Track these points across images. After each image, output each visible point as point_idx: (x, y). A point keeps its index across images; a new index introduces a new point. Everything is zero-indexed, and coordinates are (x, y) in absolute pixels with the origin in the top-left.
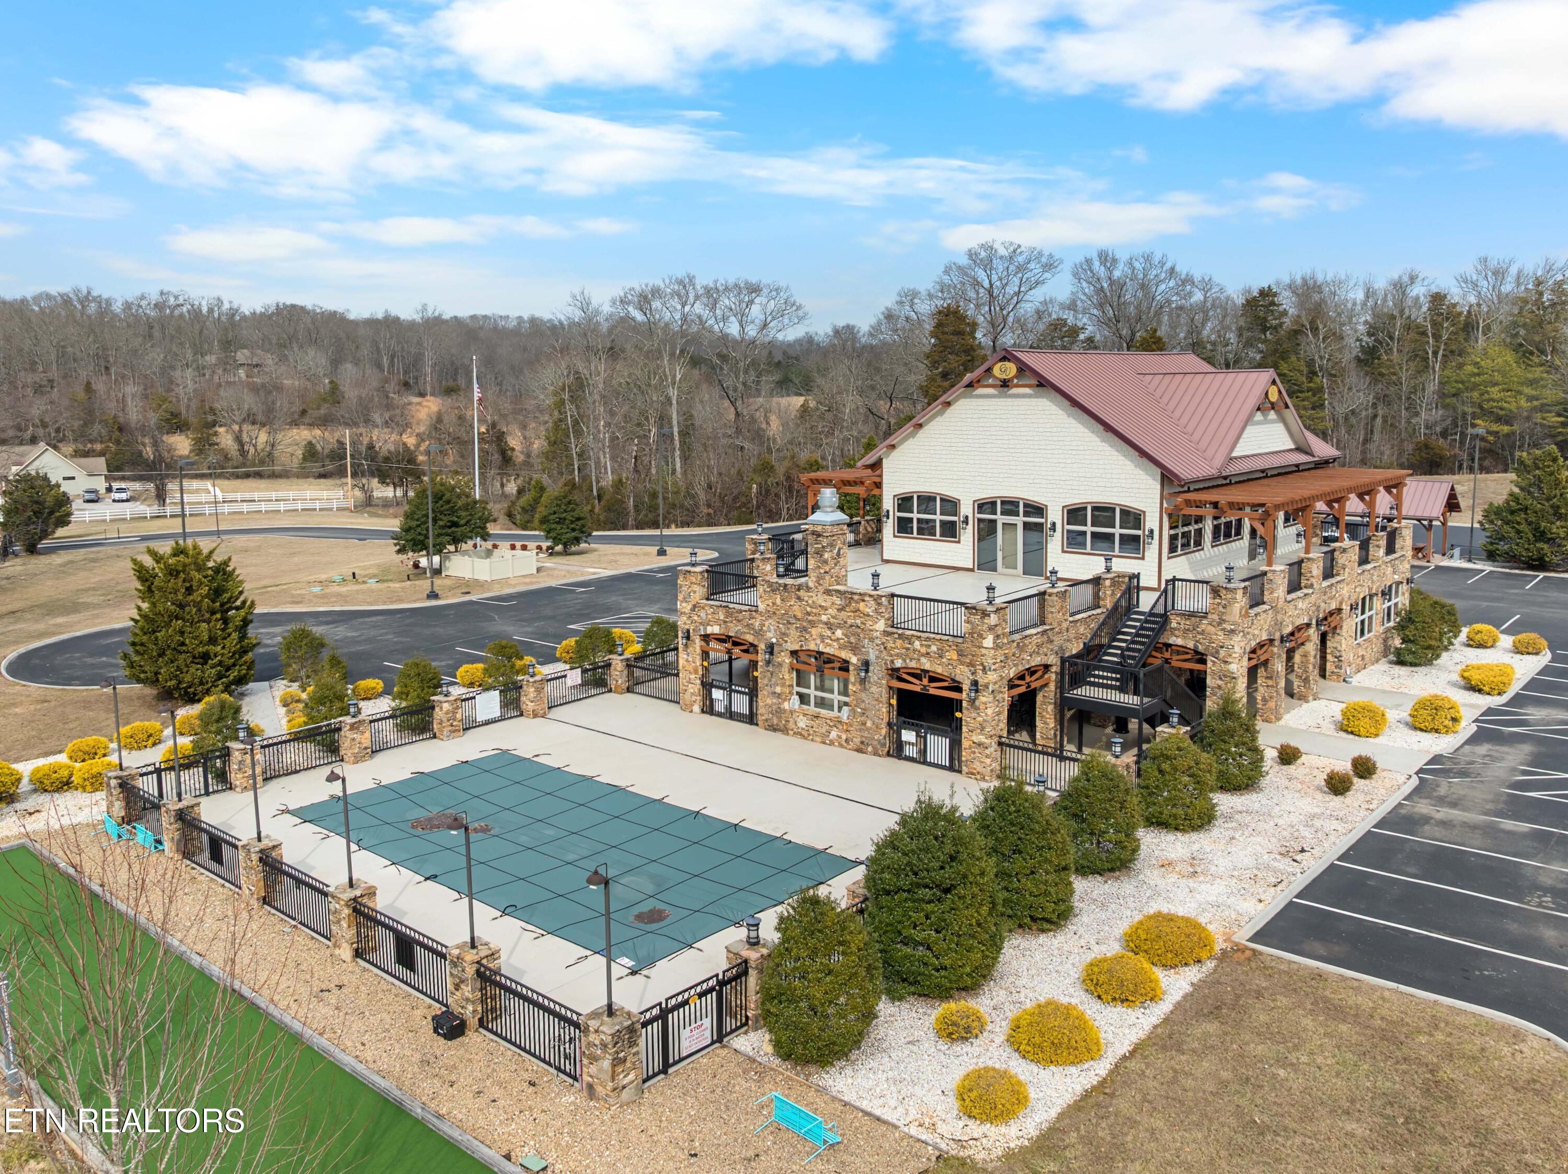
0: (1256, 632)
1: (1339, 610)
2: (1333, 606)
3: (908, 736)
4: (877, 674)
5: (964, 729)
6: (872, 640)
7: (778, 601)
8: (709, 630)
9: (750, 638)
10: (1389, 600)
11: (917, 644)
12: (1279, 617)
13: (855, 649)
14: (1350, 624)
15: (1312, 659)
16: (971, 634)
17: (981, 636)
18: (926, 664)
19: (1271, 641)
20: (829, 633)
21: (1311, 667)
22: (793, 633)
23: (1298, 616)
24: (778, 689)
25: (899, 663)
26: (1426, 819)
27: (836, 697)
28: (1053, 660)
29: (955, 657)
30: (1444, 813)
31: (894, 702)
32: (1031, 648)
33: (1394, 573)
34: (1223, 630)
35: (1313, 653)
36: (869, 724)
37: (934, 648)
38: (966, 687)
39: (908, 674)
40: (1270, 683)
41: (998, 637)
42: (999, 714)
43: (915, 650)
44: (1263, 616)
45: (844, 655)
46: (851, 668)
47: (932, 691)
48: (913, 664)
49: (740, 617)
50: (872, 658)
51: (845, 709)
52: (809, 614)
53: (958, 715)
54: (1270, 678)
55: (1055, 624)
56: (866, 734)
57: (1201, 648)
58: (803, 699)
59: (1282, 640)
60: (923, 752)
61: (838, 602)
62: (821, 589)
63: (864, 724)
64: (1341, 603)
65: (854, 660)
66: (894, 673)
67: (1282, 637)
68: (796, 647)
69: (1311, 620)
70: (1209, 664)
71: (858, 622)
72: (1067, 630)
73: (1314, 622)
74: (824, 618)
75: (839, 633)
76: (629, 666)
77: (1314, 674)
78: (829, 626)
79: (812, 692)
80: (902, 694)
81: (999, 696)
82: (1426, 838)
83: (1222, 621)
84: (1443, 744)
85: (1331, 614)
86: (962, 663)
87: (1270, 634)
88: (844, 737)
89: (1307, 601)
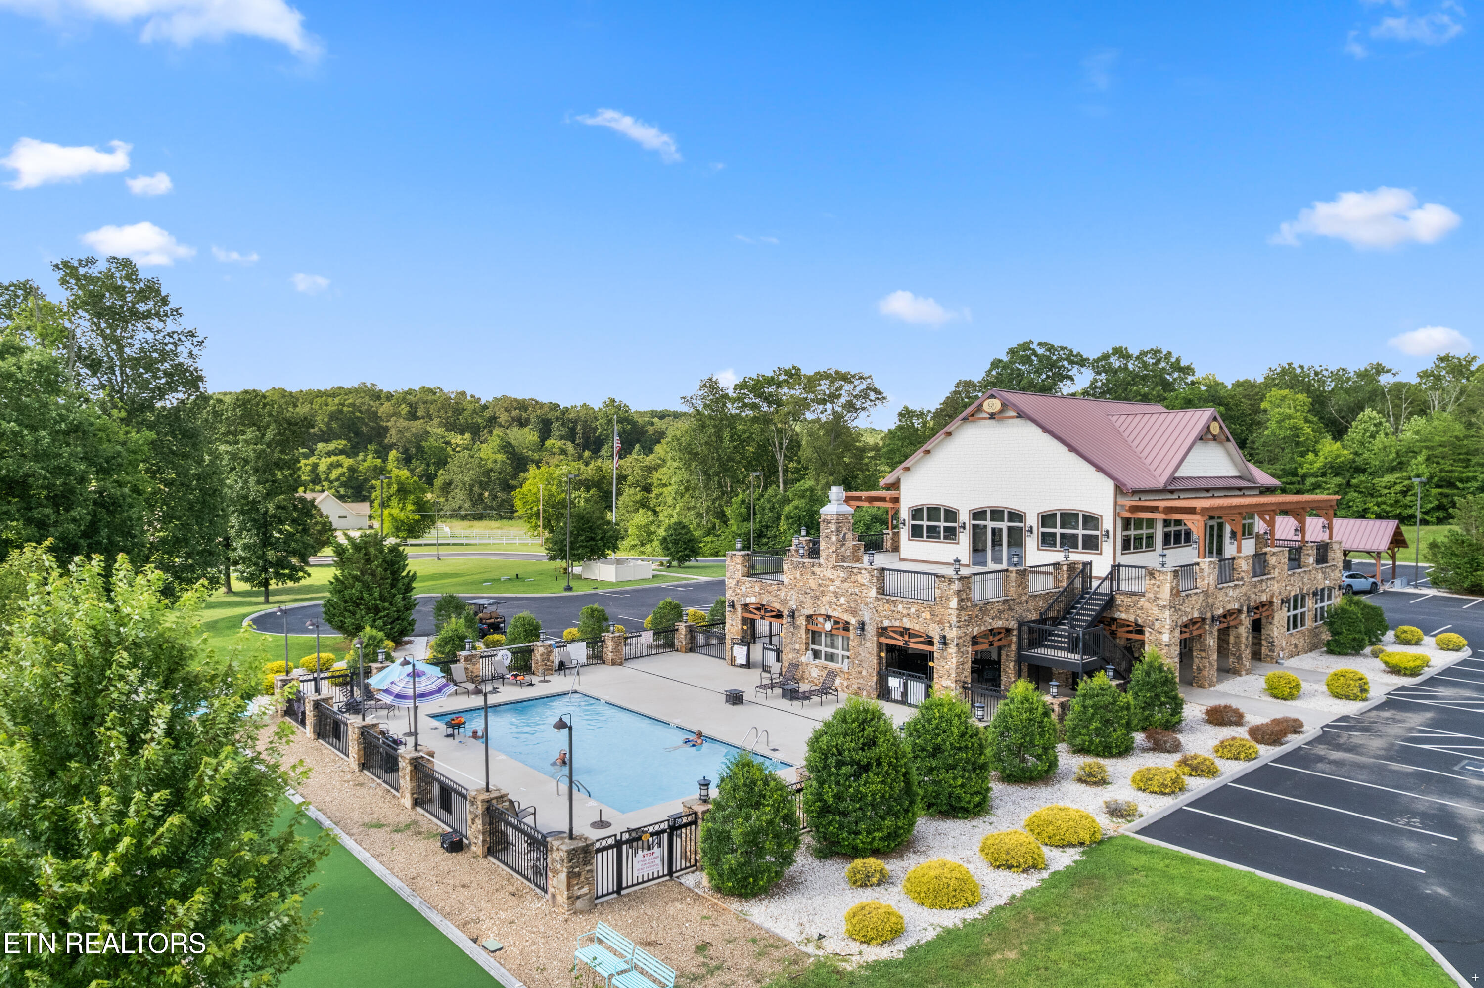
0: (1188, 610)
1: (1271, 603)
2: (1264, 598)
3: (894, 683)
4: (871, 631)
5: (935, 675)
6: (867, 604)
7: (798, 576)
8: (748, 600)
9: (777, 606)
10: (1322, 601)
11: (900, 606)
12: (1210, 600)
13: (854, 613)
14: (1281, 616)
15: (1244, 640)
16: (941, 597)
17: (948, 599)
18: (907, 623)
19: (1203, 620)
20: (835, 600)
21: (1243, 647)
22: (808, 600)
23: (1229, 602)
24: (797, 647)
25: (886, 623)
26: (1321, 759)
27: (840, 652)
28: (1013, 624)
29: (929, 616)
30: (1336, 755)
31: (883, 655)
32: (993, 613)
33: (1325, 579)
34: (1158, 605)
35: (1244, 635)
36: (864, 673)
37: (913, 610)
38: (936, 640)
39: (893, 632)
40: (1203, 655)
41: (962, 600)
42: (963, 663)
43: (899, 612)
44: (1194, 598)
45: (846, 617)
46: (851, 628)
47: (912, 645)
48: (897, 624)
49: (770, 589)
50: (867, 619)
51: (846, 661)
52: (820, 585)
53: (931, 664)
54: (1204, 651)
55: (1015, 596)
56: (861, 681)
57: (1140, 621)
58: (816, 655)
59: (1213, 619)
60: (905, 694)
61: (842, 575)
62: (830, 565)
63: (860, 673)
64: (1272, 597)
65: (853, 621)
66: (882, 631)
67: (1213, 617)
68: (811, 612)
69: (1242, 606)
70: (1147, 634)
71: (857, 590)
72: (1027, 602)
73: (1245, 609)
74: (831, 588)
75: (842, 600)
76: (691, 630)
77: (1247, 654)
78: (836, 595)
79: (823, 649)
80: (891, 649)
81: (963, 649)
82: (1317, 772)
83: (1157, 599)
84: (1352, 708)
85: (1263, 605)
86: (934, 622)
87: (1201, 613)
88: (845, 684)
89: (1238, 591)
